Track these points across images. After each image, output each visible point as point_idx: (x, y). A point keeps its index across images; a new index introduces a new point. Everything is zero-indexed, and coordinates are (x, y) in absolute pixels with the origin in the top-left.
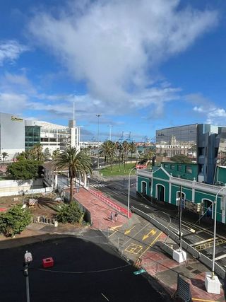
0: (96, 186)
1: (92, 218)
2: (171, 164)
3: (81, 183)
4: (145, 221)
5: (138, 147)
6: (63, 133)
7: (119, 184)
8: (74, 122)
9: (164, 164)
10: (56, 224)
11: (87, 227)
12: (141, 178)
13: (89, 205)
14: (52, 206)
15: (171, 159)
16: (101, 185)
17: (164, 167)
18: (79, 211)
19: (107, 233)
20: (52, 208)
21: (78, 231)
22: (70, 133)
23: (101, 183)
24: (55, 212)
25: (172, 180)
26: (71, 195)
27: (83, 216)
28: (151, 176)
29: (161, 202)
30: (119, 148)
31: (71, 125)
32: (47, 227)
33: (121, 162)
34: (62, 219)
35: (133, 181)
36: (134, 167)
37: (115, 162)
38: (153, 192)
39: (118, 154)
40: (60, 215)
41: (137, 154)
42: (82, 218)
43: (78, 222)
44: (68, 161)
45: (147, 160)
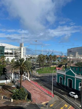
0: (34, 79)
1: (32, 97)
2: (76, 68)
3: (26, 78)
4: (62, 99)
5: (58, 58)
6: (17, 50)
7: (47, 78)
8: (23, 44)
9: (72, 67)
10: (12, 101)
11: (29, 102)
12: (59, 75)
13: (30, 90)
14: (10, 90)
15: (76, 65)
16: (37, 79)
17: (72, 69)
18: (25, 93)
19: (40, 106)
20: (10, 91)
21: (24, 105)
22: (21, 50)
23: (37, 77)
24: (11, 94)
25: (76, 76)
26: (21, 84)
27: (27, 96)
28: (65, 74)
29: (70, 89)
30: (48, 59)
31: (21, 46)
33: (48, 66)
34: (15, 98)
35: (55, 77)
36: (55, 68)
37: (45, 66)
38: (66, 83)
39: (46, 62)
40: (14, 95)
41: (57, 62)
42: (26, 97)
43: (24, 99)
44: (20, 65)
45: (62, 65)
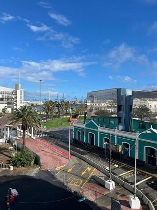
0: (41, 136)
1: (41, 161)
2: (99, 118)
4: (82, 161)
5: (72, 105)
6: (10, 94)
7: (57, 133)
8: (19, 85)
9: (94, 117)
10: (12, 168)
11: (38, 169)
12: (76, 129)
13: (37, 151)
14: (6, 154)
15: (96, 114)
16: (44, 135)
17: (94, 120)
18: (30, 156)
19: (54, 172)
20: (6, 156)
21: (31, 172)
22: (16, 94)
23: (45, 133)
24: (9, 159)
25: (100, 129)
27: (34, 160)
28: (84, 126)
29: (92, 146)
30: (58, 106)
31: (17, 87)
32: (4, 171)
33: (58, 117)
34: (16, 164)
36: (69, 121)
37: (55, 117)
38: (86, 139)
39: (57, 110)
40: (15, 161)
41: (70, 111)
42: (33, 162)
43: (30, 165)
45: (78, 115)
